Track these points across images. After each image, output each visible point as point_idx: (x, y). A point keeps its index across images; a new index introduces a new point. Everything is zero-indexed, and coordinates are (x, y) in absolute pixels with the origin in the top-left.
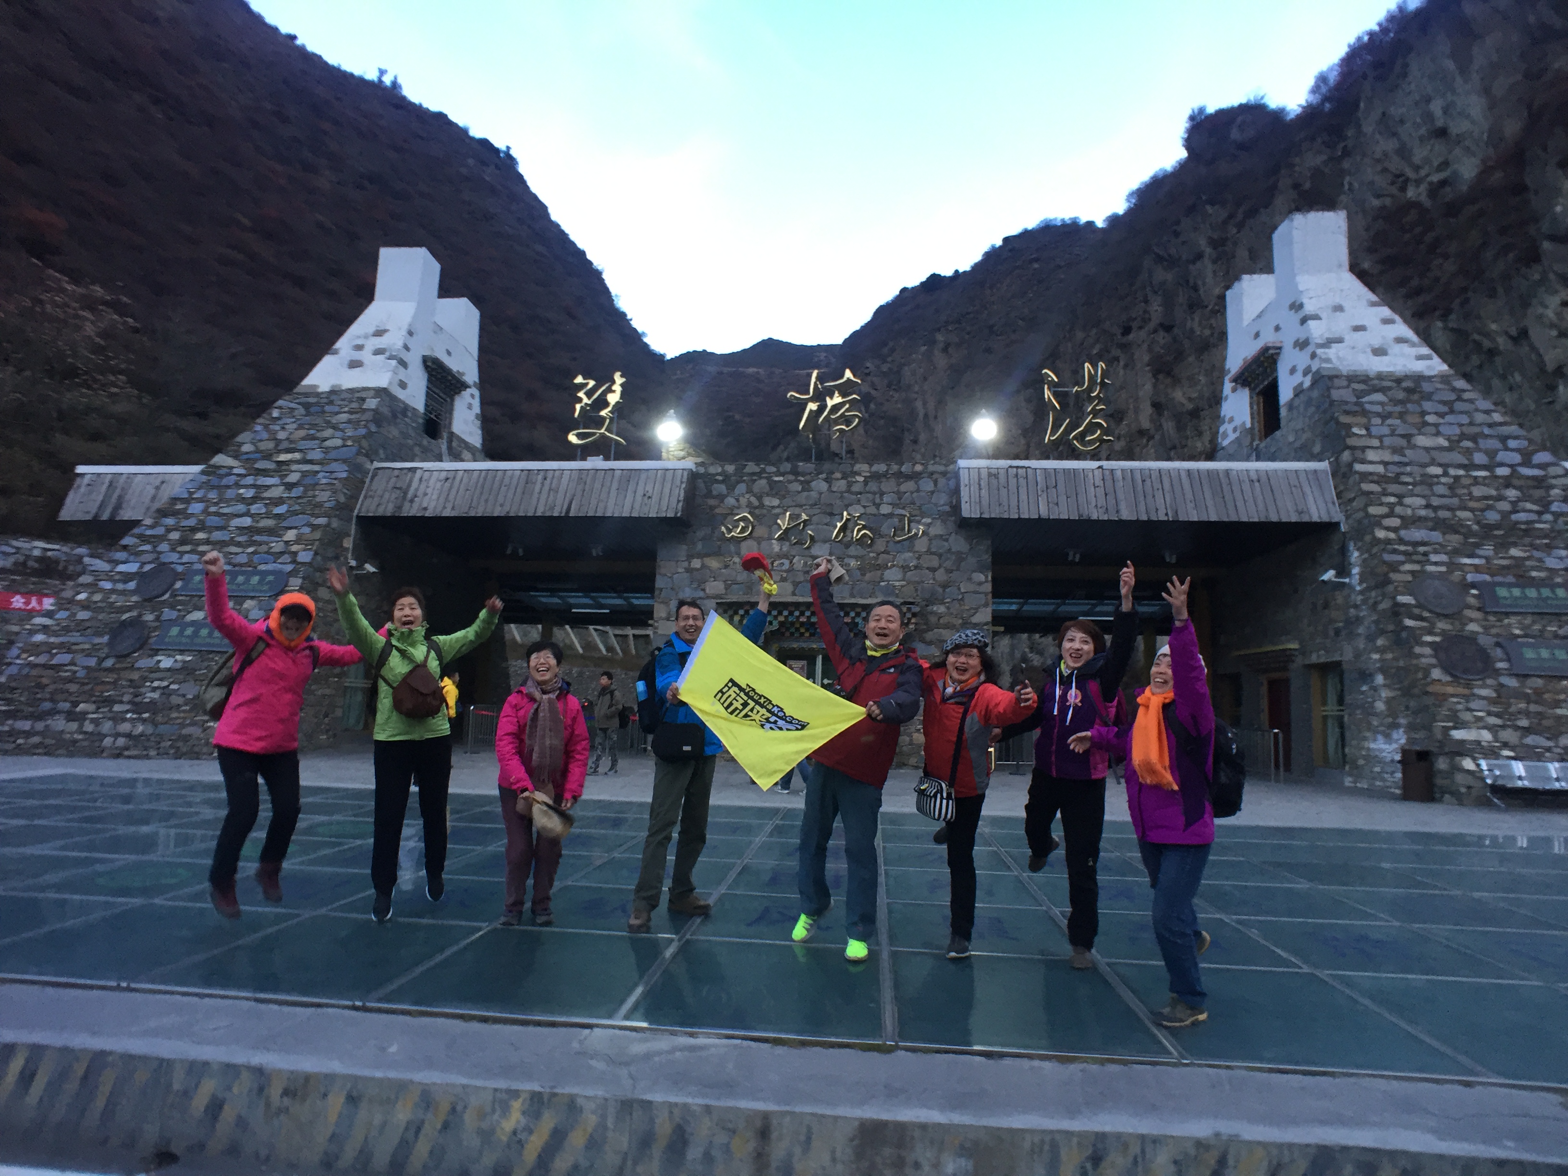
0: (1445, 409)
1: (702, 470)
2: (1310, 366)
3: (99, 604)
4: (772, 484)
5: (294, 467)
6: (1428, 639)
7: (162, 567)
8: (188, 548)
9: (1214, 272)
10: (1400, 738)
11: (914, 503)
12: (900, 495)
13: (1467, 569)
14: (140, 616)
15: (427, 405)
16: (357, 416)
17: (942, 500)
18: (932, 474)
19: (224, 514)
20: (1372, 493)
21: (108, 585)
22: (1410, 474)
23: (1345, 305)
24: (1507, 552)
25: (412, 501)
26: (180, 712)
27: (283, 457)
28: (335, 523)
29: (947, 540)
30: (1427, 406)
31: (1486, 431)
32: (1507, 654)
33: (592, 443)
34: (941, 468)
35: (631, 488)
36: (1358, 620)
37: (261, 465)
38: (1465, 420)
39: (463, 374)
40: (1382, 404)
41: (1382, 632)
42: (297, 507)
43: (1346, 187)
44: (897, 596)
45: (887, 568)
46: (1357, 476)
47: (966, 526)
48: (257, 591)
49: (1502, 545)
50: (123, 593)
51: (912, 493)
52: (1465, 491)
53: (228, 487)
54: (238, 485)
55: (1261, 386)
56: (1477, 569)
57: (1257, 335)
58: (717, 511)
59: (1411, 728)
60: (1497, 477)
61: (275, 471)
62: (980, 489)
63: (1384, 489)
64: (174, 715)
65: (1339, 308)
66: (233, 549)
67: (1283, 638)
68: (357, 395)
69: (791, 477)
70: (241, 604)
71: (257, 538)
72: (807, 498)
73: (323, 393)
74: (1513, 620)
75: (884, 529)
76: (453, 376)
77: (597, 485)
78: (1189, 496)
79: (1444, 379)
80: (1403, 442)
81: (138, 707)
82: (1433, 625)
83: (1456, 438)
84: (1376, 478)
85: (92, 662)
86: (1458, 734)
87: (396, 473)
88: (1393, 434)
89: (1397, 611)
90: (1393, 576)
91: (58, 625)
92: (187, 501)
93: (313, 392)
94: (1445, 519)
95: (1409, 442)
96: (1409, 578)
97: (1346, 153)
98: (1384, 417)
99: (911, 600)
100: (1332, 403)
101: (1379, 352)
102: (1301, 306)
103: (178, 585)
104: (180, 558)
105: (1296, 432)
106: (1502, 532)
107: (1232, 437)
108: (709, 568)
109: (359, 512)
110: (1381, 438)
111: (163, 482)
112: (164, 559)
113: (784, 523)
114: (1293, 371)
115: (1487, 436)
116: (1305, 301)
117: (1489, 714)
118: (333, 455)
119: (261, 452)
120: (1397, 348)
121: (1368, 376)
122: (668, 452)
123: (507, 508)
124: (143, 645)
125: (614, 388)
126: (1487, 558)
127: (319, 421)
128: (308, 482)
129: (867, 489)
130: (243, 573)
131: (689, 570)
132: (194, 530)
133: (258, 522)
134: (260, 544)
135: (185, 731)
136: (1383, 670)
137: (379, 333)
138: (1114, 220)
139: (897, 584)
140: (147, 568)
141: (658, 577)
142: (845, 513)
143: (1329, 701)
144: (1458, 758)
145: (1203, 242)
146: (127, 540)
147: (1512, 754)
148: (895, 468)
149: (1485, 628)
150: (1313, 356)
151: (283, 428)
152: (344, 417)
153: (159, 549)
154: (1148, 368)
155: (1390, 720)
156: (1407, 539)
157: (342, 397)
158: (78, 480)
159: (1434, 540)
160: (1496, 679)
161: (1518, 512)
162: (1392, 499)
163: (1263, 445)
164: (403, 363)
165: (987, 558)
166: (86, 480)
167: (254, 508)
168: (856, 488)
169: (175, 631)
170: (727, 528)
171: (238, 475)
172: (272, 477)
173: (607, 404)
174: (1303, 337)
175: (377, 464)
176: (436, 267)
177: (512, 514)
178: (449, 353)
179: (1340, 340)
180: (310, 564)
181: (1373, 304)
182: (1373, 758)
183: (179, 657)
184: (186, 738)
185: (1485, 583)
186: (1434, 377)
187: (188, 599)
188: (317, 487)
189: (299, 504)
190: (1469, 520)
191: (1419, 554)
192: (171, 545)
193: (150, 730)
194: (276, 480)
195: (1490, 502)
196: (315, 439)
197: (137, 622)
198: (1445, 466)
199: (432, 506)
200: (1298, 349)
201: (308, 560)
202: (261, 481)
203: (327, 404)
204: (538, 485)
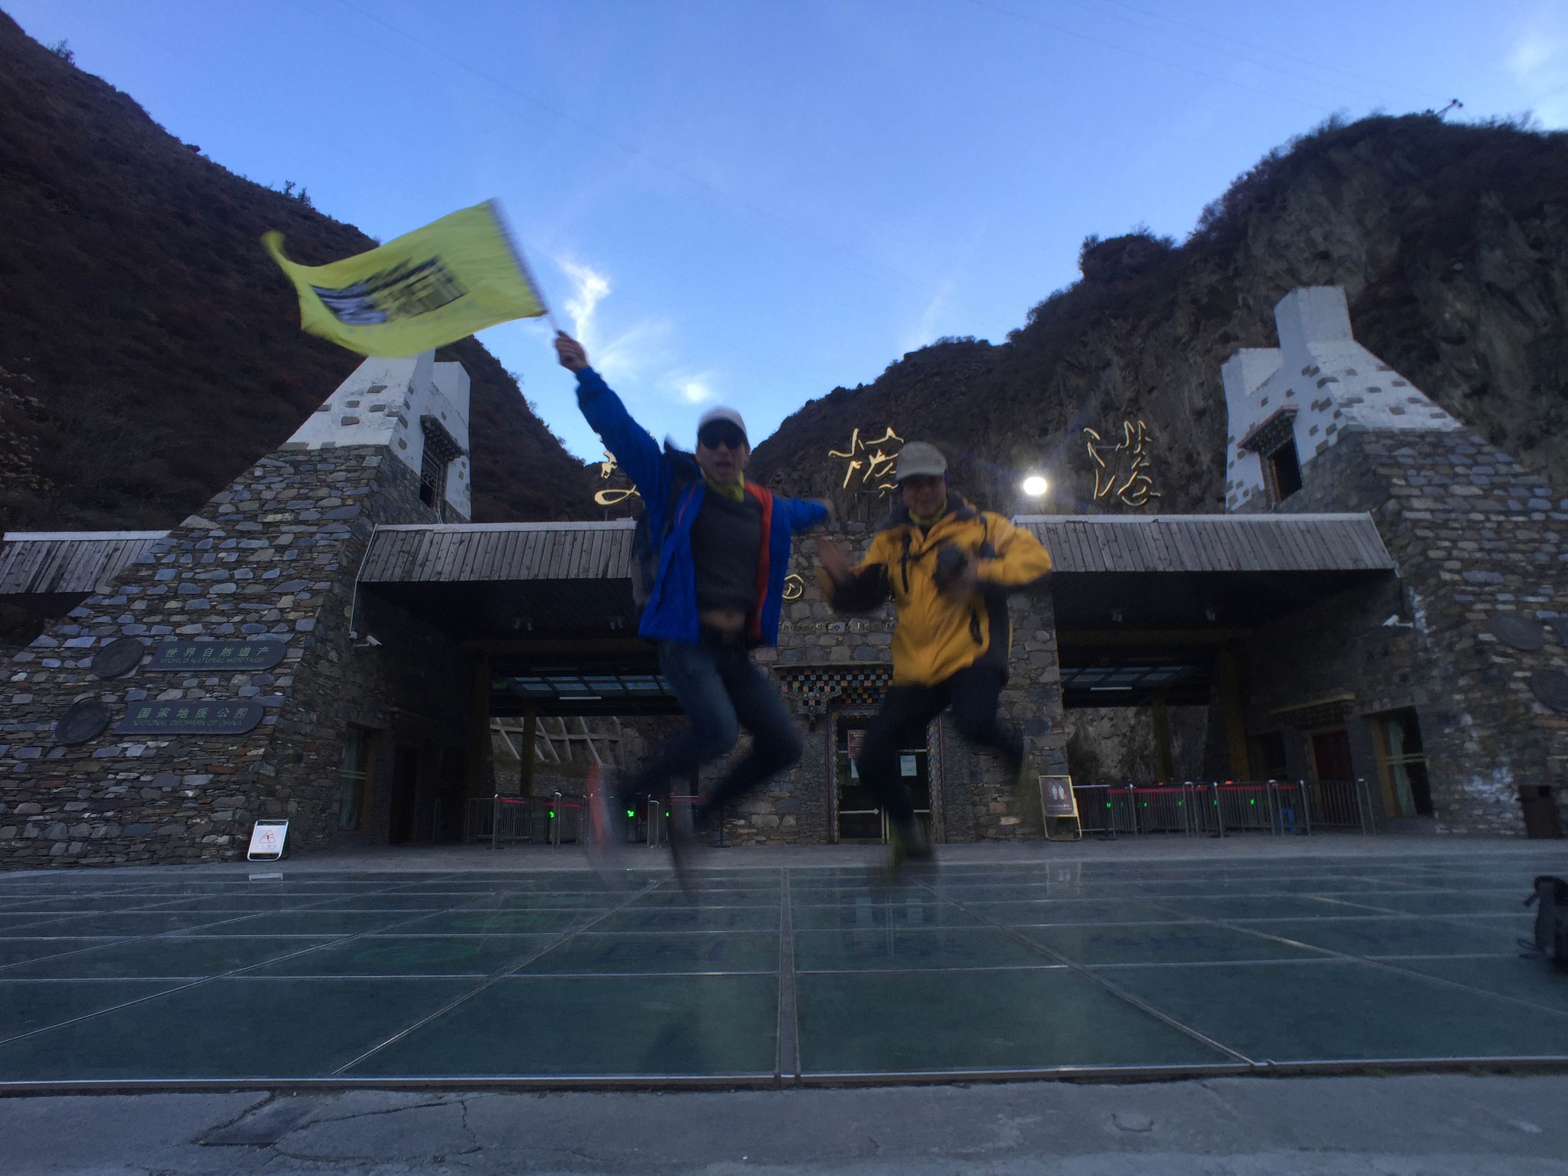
0: (1469, 462)
2: (1334, 425)
3: (43, 686)
5: (285, 528)
6: (1519, 674)
7: (124, 641)
8: (158, 618)
10: (1505, 776)
13: (1534, 606)
14: (98, 697)
15: (423, 471)
16: (358, 474)
19: (200, 581)
20: (1427, 538)
22: (1456, 520)
23: (1358, 369)
25: (423, 565)
26: (154, 808)
27: (270, 518)
28: (336, 589)
30: (1453, 458)
31: (1513, 481)
33: (620, 503)
36: (1430, 663)
37: (244, 526)
38: (1490, 470)
39: (457, 440)
40: (1412, 457)
41: (1464, 673)
42: (292, 571)
46: (1409, 524)
48: (248, 665)
49: (1559, 584)
50: (74, 671)
52: (1511, 535)
53: (206, 551)
54: (216, 549)
55: (1275, 450)
56: (1543, 606)
57: (1264, 402)
59: (1515, 765)
60: (1535, 522)
61: (262, 533)
63: (1437, 535)
64: (148, 811)
65: (1351, 372)
66: (214, 619)
67: (1334, 690)
68: (356, 453)
70: (229, 680)
71: (243, 605)
73: (313, 451)
76: (449, 440)
79: (1460, 434)
80: (1441, 491)
81: (98, 804)
82: (1519, 661)
83: (1487, 487)
84: (1426, 524)
85: (36, 753)
87: (402, 535)
88: (1430, 484)
89: (1480, 650)
90: (1470, 616)
92: (155, 566)
93: (301, 449)
94: (1500, 561)
95: (1446, 490)
96: (1483, 616)
100: (1366, 457)
101: (1397, 411)
102: (1317, 370)
103: (147, 660)
104: (150, 630)
105: (1324, 489)
106: (1555, 572)
107: (1242, 499)
109: (361, 576)
110: (1421, 488)
112: (126, 631)
114: (1314, 431)
115: (1514, 485)
116: (1320, 366)
118: (330, 515)
119: (244, 512)
120: (1413, 407)
121: (1392, 432)
124: (103, 731)
126: (1549, 596)
127: (311, 479)
128: (304, 544)
130: (229, 645)
132: (164, 598)
133: (243, 588)
134: (248, 612)
135: (163, 831)
136: (1472, 712)
137: (376, 389)
140: (105, 642)
143: (1394, 752)
146: (79, 612)
150: (1337, 415)
151: (269, 488)
152: (342, 475)
153: (119, 621)
155: (1488, 759)
156: (1471, 580)
157: (337, 454)
158: (7, 548)
159: (1496, 581)
161: (1561, 553)
162: (1447, 544)
163: (1283, 502)
164: (403, 422)
165: (1049, 615)
166: (18, 548)
167: (238, 574)
169: (145, 713)
171: (219, 538)
172: (259, 539)
174: (1322, 399)
175: (377, 526)
177: (541, 577)
178: (444, 417)
180: (312, 632)
181: (1382, 369)
182: (1469, 802)
183: (151, 744)
184: (165, 840)
185: (1554, 619)
186: (1452, 432)
187: (161, 675)
188: (314, 549)
189: (294, 568)
190: (1522, 561)
191: (1486, 593)
192: (135, 616)
193: (115, 831)
194: (264, 543)
195: (1537, 545)
196: (308, 498)
197: (95, 705)
198: (1486, 512)
199: (447, 570)
200: (1317, 410)
201: (310, 627)
202: (245, 543)
203: (320, 462)
204: (568, 548)
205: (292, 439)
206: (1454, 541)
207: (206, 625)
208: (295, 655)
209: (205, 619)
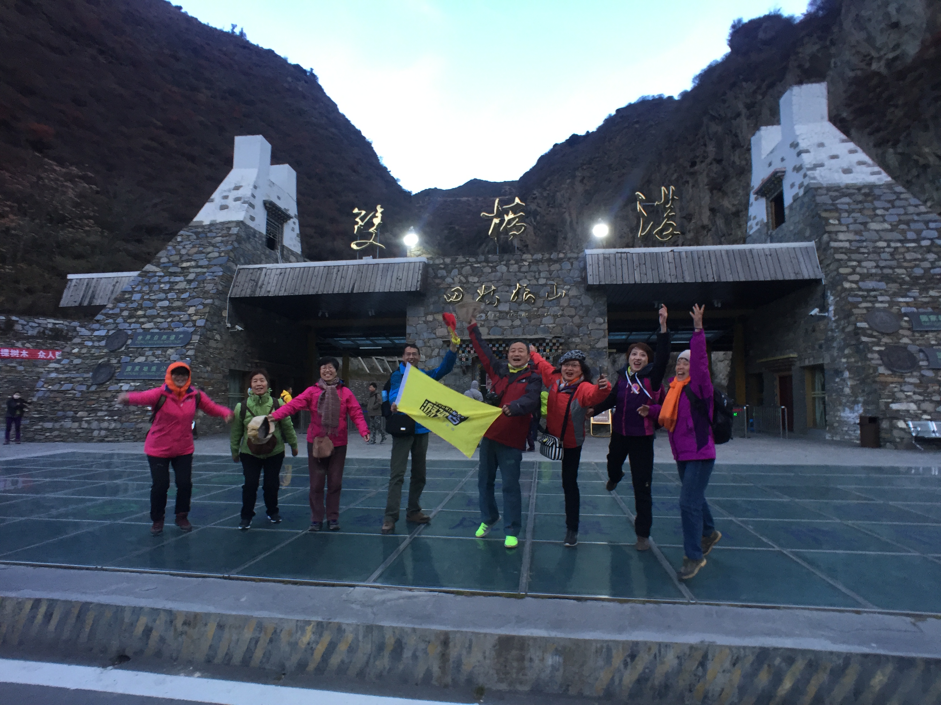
0: (889, 205)
1: (431, 262)
2: (803, 183)
3: (86, 355)
4: (473, 268)
5: (191, 270)
6: (876, 348)
7: (119, 332)
8: (134, 320)
9: (748, 124)
10: (860, 409)
11: (559, 277)
12: (550, 272)
13: (902, 304)
14: (109, 361)
15: (267, 230)
16: (227, 238)
17: (576, 274)
18: (569, 259)
19: (152, 300)
20: (842, 260)
21: (90, 344)
22: (866, 247)
23: (827, 142)
24: (927, 293)
25: (261, 287)
26: (134, 415)
27: (185, 265)
28: (217, 302)
29: (579, 299)
30: (877, 204)
31: (916, 218)
32: (927, 356)
33: (365, 248)
34: (575, 255)
35: (390, 274)
36: (833, 339)
37: (171, 270)
38: (901, 211)
39: (288, 210)
40: (848, 204)
41: (848, 346)
42: (194, 294)
43: (832, 65)
44: (551, 333)
45: (544, 316)
46: (832, 250)
47: (591, 289)
48: (174, 344)
49: (924, 289)
50: (98, 347)
51: (558, 271)
52: (901, 256)
53: (155, 283)
54: (160, 282)
55: (773, 197)
56: (908, 304)
57: (770, 165)
58: (441, 286)
59: (866, 403)
60: (922, 247)
61: (181, 273)
62: (599, 267)
63: (849, 257)
64: (132, 417)
65: (821, 145)
66: (159, 320)
67: (788, 351)
68: (226, 226)
69: (485, 264)
70: (166, 352)
71: (171, 313)
72: (495, 276)
73: (206, 225)
74: (930, 335)
75: (542, 293)
76: (282, 212)
77: (369, 274)
78: (727, 266)
79: (888, 186)
80: (862, 227)
81: (111, 413)
82: (880, 340)
83: (895, 223)
84: (844, 250)
85: (84, 388)
86: (895, 406)
87: (251, 271)
88: (855, 222)
89: (857, 332)
90: (856, 311)
91: (64, 367)
92: (131, 293)
93: (200, 225)
94: (888, 274)
95: (865, 227)
96: (865, 311)
97: (833, 43)
98: (850, 212)
99: (559, 335)
100: (817, 205)
101: (847, 171)
102: (797, 145)
103: (129, 342)
104: (130, 326)
105: (795, 224)
106: (924, 281)
107: (755, 228)
108: (437, 320)
109: (231, 295)
111: (117, 282)
112: (121, 327)
113: (481, 292)
114: (792, 185)
115: (916, 221)
116: (800, 141)
117: (915, 393)
118: (214, 262)
119: (173, 262)
120: (859, 168)
121: (839, 187)
122: (410, 252)
123: (316, 290)
124: (112, 377)
125: (377, 215)
126: (914, 297)
127: (205, 242)
128: (200, 279)
129: (531, 269)
130: (165, 334)
131: (426, 322)
132: (136, 310)
133: (172, 303)
134: (174, 316)
135: (138, 426)
136: (849, 369)
137: (237, 188)
138: (685, 95)
139: (550, 326)
140: (111, 333)
141: (407, 327)
142: (518, 285)
143: (817, 388)
144: (895, 421)
145: (741, 107)
146: (99, 317)
147: (929, 417)
148: (547, 256)
149: (914, 341)
150: (805, 176)
151: (184, 248)
152: (219, 239)
153: (117, 321)
154: (707, 187)
155: (853, 399)
156: (863, 288)
157: (217, 227)
158: (69, 283)
159: (881, 288)
160: (920, 372)
161: (934, 268)
162: (854, 263)
163: (774, 233)
164: (252, 206)
165: (604, 308)
166: (74, 283)
167: (170, 296)
168: (523, 269)
169: (129, 368)
170: (447, 296)
171: (161, 276)
172: (179, 276)
173: (373, 225)
174: (798, 165)
175: (239, 267)
176: (268, 147)
177: (320, 293)
178: (279, 198)
179: (822, 165)
180: (204, 327)
181: (843, 141)
182: (842, 423)
183: (132, 384)
185: (913, 313)
186: (882, 185)
187: (135, 349)
188: (205, 281)
189: (195, 292)
190: (903, 274)
191: (871, 296)
192: (124, 319)
193: (119, 426)
194: (182, 278)
195: (917, 263)
196: (203, 253)
197: (107, 364)
198: (888, 241)
199: (273, 289)
200: (795, 171)
201: (202, 324)
202: (173, 279)
203: (209, 232)
204: (335, 275)
205: (196, 219)
206: (859, 262)
207: (155, 323)
208: (196, 339)
209: (155, 320)
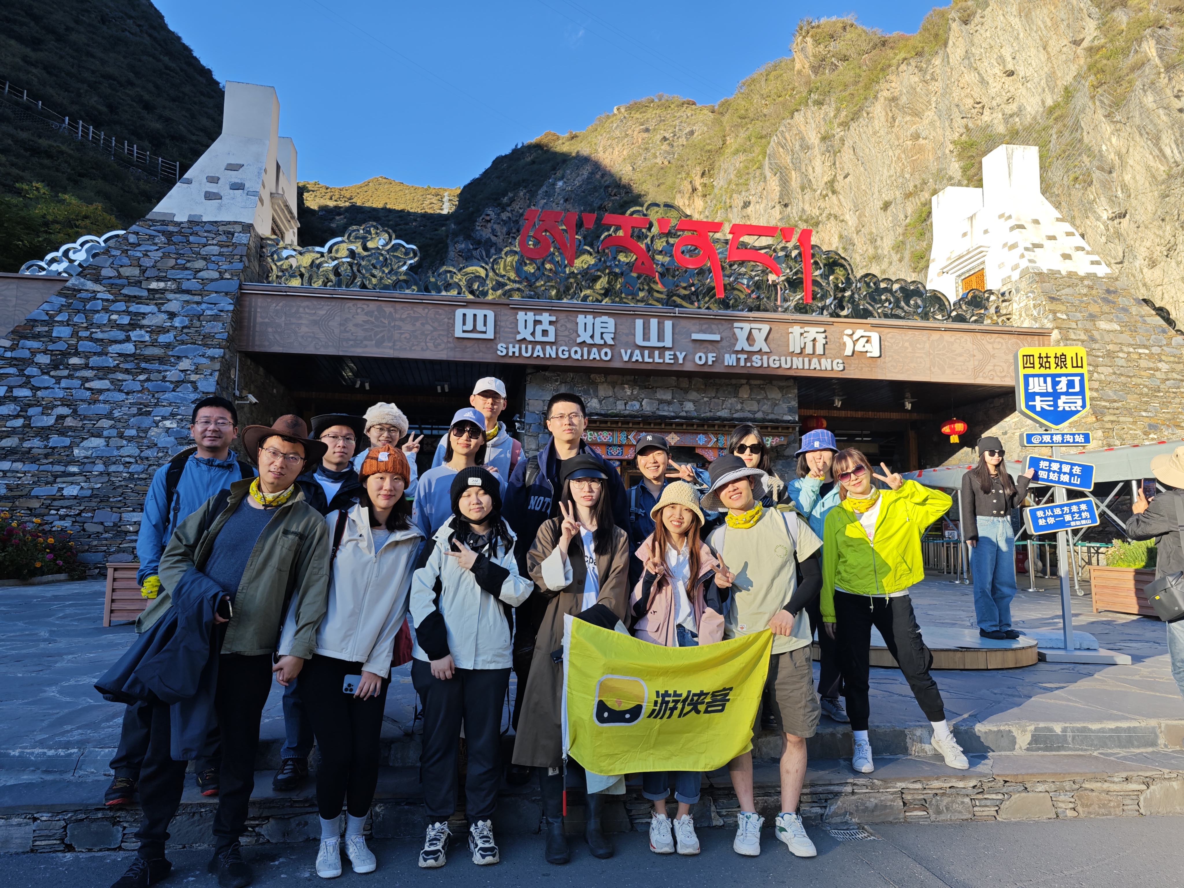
2: (1018, 264)
5: (170, 296)
8: (64, 373)
13: (1145, 421)
16: (230, 249)
19: (98, 340)
22: (1098, 350)
23: (1042, 219)
27: (154, 285)
28: (227, 355)
31: (1142, 320)
37: (130, 291)
42: (185, 337)
49: (1163, 405)
52: (1136, 364)
54: (107, 311)
57: (964, 235)
60: (1154, 354)
61: (149, 299)
65: (1036, 222)
68: (223, 228)
71: (144, 365)
73: (183, 223)
79: (1111, 279)
80: (1091, 326)
83: (1124, 324)
88: (1083, 319)
92: (49, 323)
93: (171, 220)
94: (1126, 383)
95: (1094, 325)
100: (1040, 294)
101: (1066, 257)
102: (1012, 217)
110: (1076, 322)
115: (1142, 324)
118: (210, 286)
119: (127, 278)
120: (1077, 255)
121: (1061, 274)
126: (1155, 412)
127: (186, 250)
128: (192, 313)
132: (66, 354)
133: (142, 349)
134: (151, 372)
137: (233, 168)
150: (1022, 256)
151: (146, 255)
152: (216, 249)
157: (206, 228)
159: (1120, 399)
164: (261, 200)
167: (135, 335)
171: (107, 300)
172: (148, 305)
174: (1011, 242)
179: (1040, 246)
181: (1059, 220)
186: (1104, 277)
188: (201, 318)
189: (187, 334)
192: (41, 369)
194: (152, 308)
200: (1006, 250)
202: (134, 308)
203: (191, 234)
205: (158, 209)
207: (113, 382)
209: (111, 376)
